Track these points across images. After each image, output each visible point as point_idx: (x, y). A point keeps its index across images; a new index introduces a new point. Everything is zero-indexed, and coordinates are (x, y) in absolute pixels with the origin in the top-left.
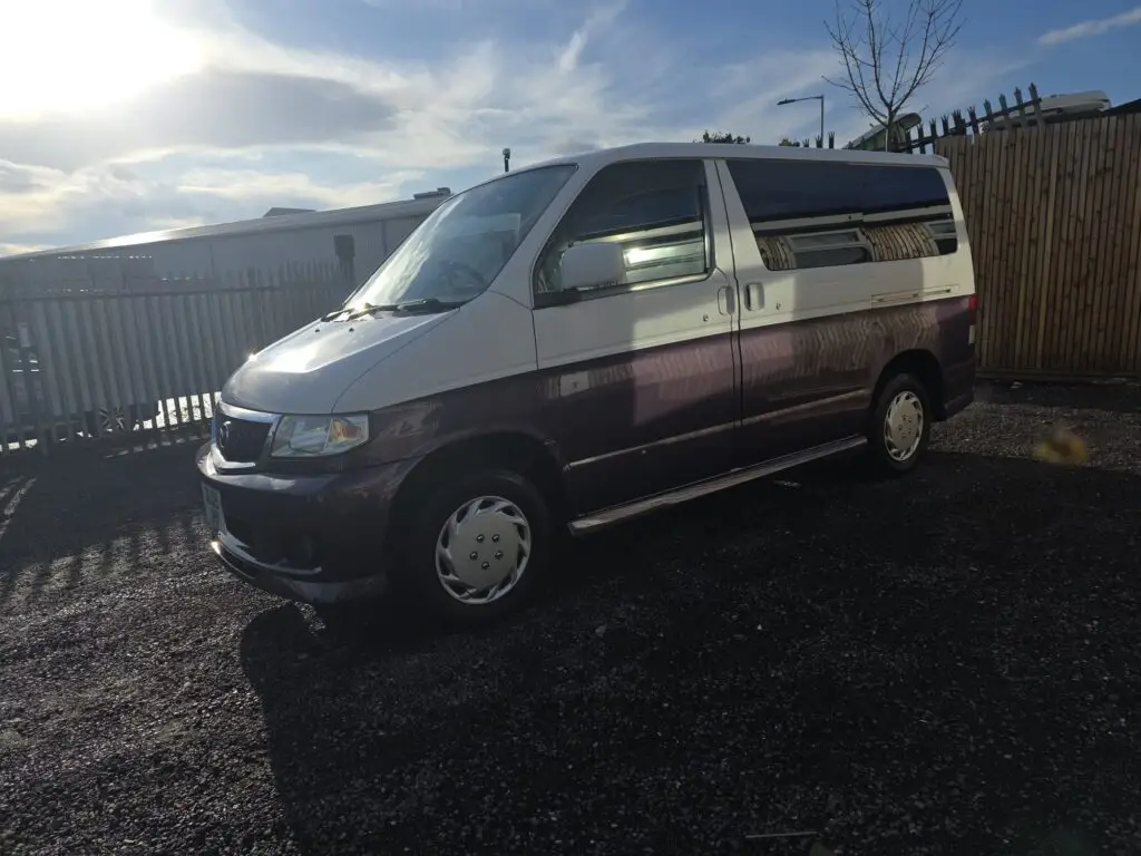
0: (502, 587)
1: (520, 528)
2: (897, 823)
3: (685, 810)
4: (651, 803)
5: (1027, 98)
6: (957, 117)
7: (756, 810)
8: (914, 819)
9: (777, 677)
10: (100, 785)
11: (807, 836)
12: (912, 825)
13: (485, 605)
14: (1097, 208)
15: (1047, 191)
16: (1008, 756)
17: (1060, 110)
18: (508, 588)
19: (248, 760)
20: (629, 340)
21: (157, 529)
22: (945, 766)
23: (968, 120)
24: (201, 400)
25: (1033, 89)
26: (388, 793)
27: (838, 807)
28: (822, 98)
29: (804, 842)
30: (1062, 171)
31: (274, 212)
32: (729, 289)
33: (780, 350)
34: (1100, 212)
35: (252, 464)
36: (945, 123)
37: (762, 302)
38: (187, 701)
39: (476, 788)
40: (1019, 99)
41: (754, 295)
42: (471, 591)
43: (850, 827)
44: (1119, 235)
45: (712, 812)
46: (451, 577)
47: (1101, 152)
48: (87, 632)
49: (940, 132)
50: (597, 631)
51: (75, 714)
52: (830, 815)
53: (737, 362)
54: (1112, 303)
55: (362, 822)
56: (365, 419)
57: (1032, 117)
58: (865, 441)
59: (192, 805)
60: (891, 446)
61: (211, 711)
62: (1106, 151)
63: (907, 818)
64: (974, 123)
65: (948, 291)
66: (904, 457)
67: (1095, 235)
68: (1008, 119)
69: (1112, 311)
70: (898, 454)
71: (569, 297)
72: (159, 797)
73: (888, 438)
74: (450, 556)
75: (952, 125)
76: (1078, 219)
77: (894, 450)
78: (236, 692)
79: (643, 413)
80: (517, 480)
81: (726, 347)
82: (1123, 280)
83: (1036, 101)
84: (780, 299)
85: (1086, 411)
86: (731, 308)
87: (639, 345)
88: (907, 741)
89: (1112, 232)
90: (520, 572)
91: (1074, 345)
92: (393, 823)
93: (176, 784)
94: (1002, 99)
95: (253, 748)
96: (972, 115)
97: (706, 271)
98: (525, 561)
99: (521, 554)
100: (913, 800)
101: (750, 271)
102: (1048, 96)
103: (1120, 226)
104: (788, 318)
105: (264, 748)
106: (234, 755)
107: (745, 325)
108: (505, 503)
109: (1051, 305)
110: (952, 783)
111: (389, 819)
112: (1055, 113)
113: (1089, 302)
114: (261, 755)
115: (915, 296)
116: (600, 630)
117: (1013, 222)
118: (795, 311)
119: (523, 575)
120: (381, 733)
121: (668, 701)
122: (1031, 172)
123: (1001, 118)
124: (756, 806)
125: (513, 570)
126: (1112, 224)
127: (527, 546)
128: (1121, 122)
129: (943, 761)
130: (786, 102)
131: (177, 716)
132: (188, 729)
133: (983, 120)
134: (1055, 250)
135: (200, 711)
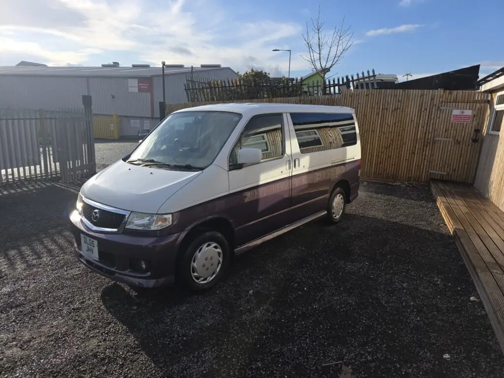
0: (212, 276)
1: (219, 253)
2: (364, 357)
3: (300, 358)
4: (289, 357)
5: (371, 74)
6: (347, 77)
7: (322, 356)
8: (369, 355)
9: (316, 308)
10: (76, 369)
11: (340, 363)
12: (369, 357)
13: (206, 283)
14: (394, 121)
15: (379, 114)
16: (390, 332)
17: (382, 80)
18: (214, 276)
19: (135, 353)
20: (258, 181)
21: (29, 245)
22: (373, 337)
23: (351, 79)
24: (13, 171)
25: (373, 71)
26: (198, 361)
27: (346, 353)
28: (290, 51)
29: (339, 365)
30: (384, 107)
31: (23, 64)
32: (289, 161)
33: (304, 181)
34: (395, 123)
35: (115, 230)
36: (343, 79)
37: (299, 165)
38: (93, 330)
39: (229, 357)
40: (369, 74)
41: (297, 162)
42: (202, 279)
43: (351, 359)
44: (401, 132)
45: (309, 358)
46: (195, 274)
47: (397, 102)
48: (23, 300)
49: (341, 83)
50: (250, 292)
51: (43, 339)
52: (344, 356)
53: (291, 187)
54: (397, 156)
55: (193, 373)
56: (170, 216)
57: (373, 81)
58: (326, 212)
59: (122, 373)
60: (334, 213)
61: (107, 333)
62: (399, 101)
63: (367, 354)
64: (353, 81)
65: (353, 158)
66: (338, 217)
67: (393, 131)
68: (364, 81)
69: (397, 158)
70: (335, 216)
71: (239, 167)
72: (106, 371)
73: (333, 211)
74: (196, 266)
75: (345, 80)
76: (388, 125)
77: (334, 215)
78: (113, 325)
79: (261, 208)
80: (219, 235)
81: (287, 182)
82: (401, 148)
83: (374, 76)
84: (305, 164)
85: (389, 197)
86: (290, 168)
87: (261, 183)
88: (361, 329)
89: (398, 131)
90: (218, 270)
91: (384, 170)
92: (205, 372)
93: (110, 365)
94: (363, 73)
95: (134, 348)
96: (352, 77)
97: (282, 154)
98: (220, 266)
99: (219, 263)
100: (367, 349)
101: (296, 154)
102: (378, 74)
103: (401, 129)
104: (307, 170)
105: (139, 348)
106: (128, 352)
107: (293, 174)
108: (215, 244)
109: (377, 156)
110: (376, 342)
111: (202, 371)
112: (380, 81)
113: (390, 155)
114: (139, 351)
115: (344, 160)
116: (251, 292)
117: (367, 123)
118: (310, 167)
119: (219, 271)
120: (185, 338)
121: (283, 319)
122: (374, 106)
123: (362, 80)
124: (322, 354)
125: (216, 270)
126: (399, 128)
127: (221, 260)
128: (404, 92)
129: (373, 335)
130: (276, 50)
131: (93, 337)
132: (101, 342)
133: (356, 80)
134: (380, 135)
135: (102, 334)
